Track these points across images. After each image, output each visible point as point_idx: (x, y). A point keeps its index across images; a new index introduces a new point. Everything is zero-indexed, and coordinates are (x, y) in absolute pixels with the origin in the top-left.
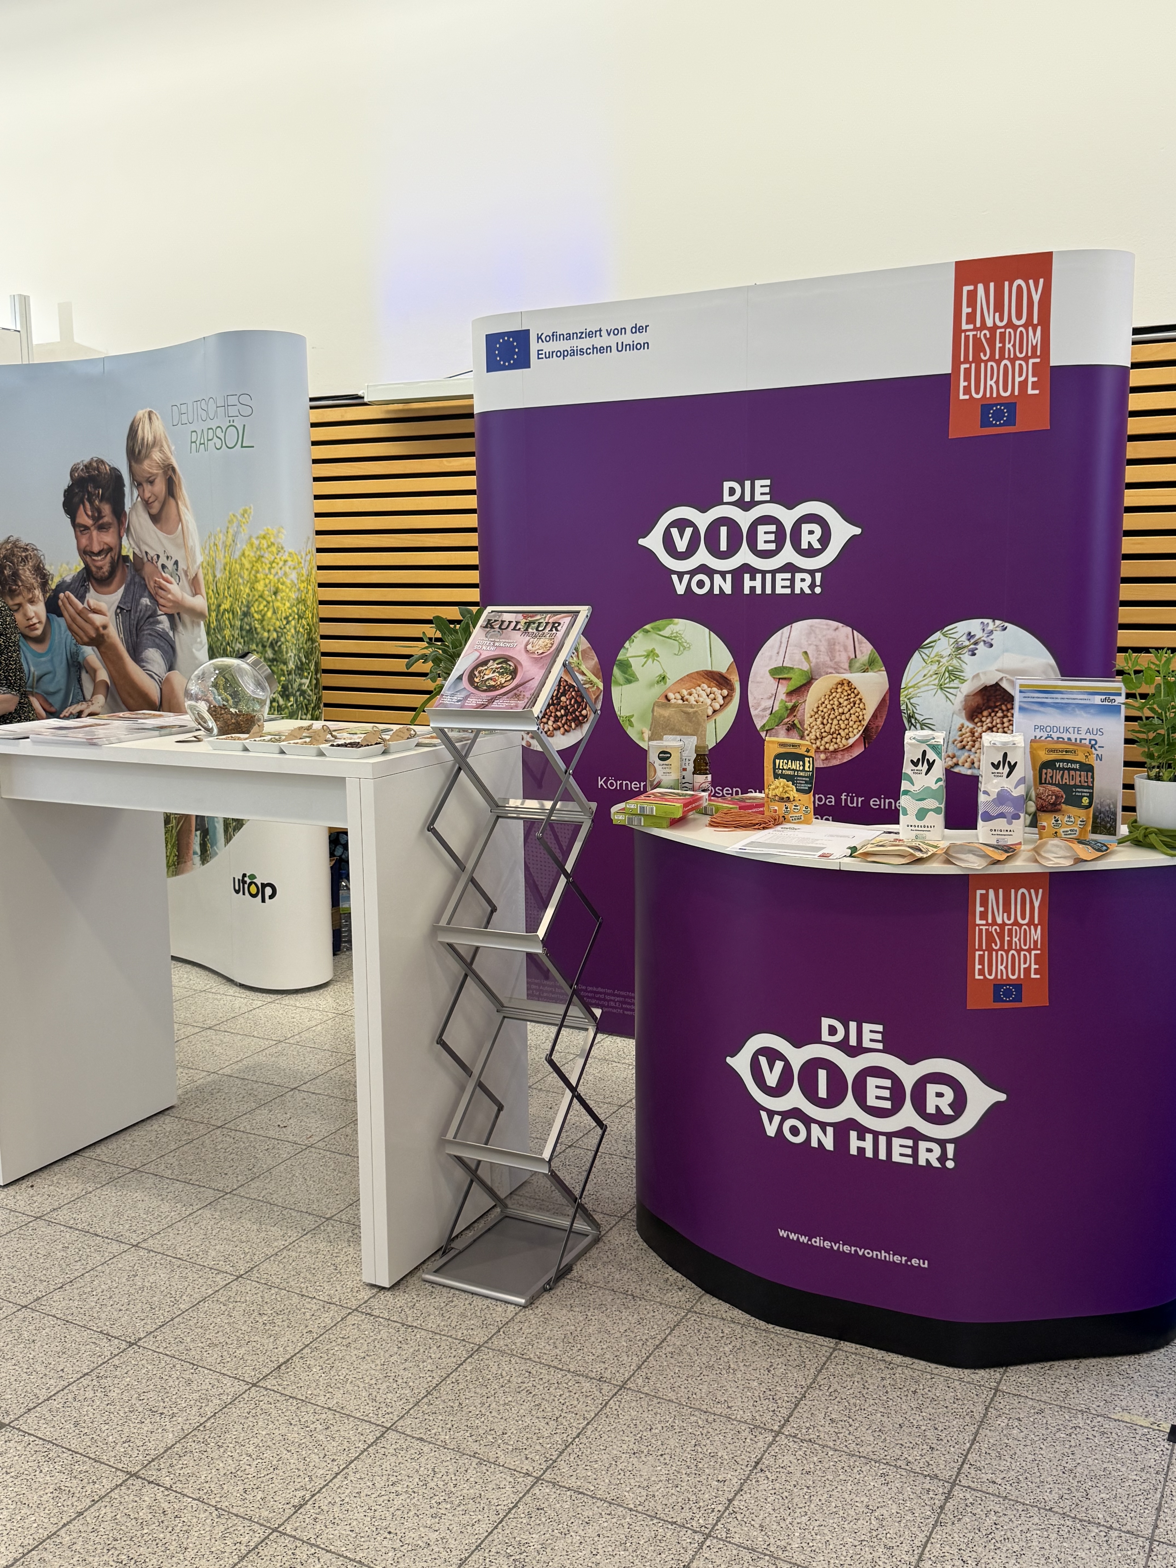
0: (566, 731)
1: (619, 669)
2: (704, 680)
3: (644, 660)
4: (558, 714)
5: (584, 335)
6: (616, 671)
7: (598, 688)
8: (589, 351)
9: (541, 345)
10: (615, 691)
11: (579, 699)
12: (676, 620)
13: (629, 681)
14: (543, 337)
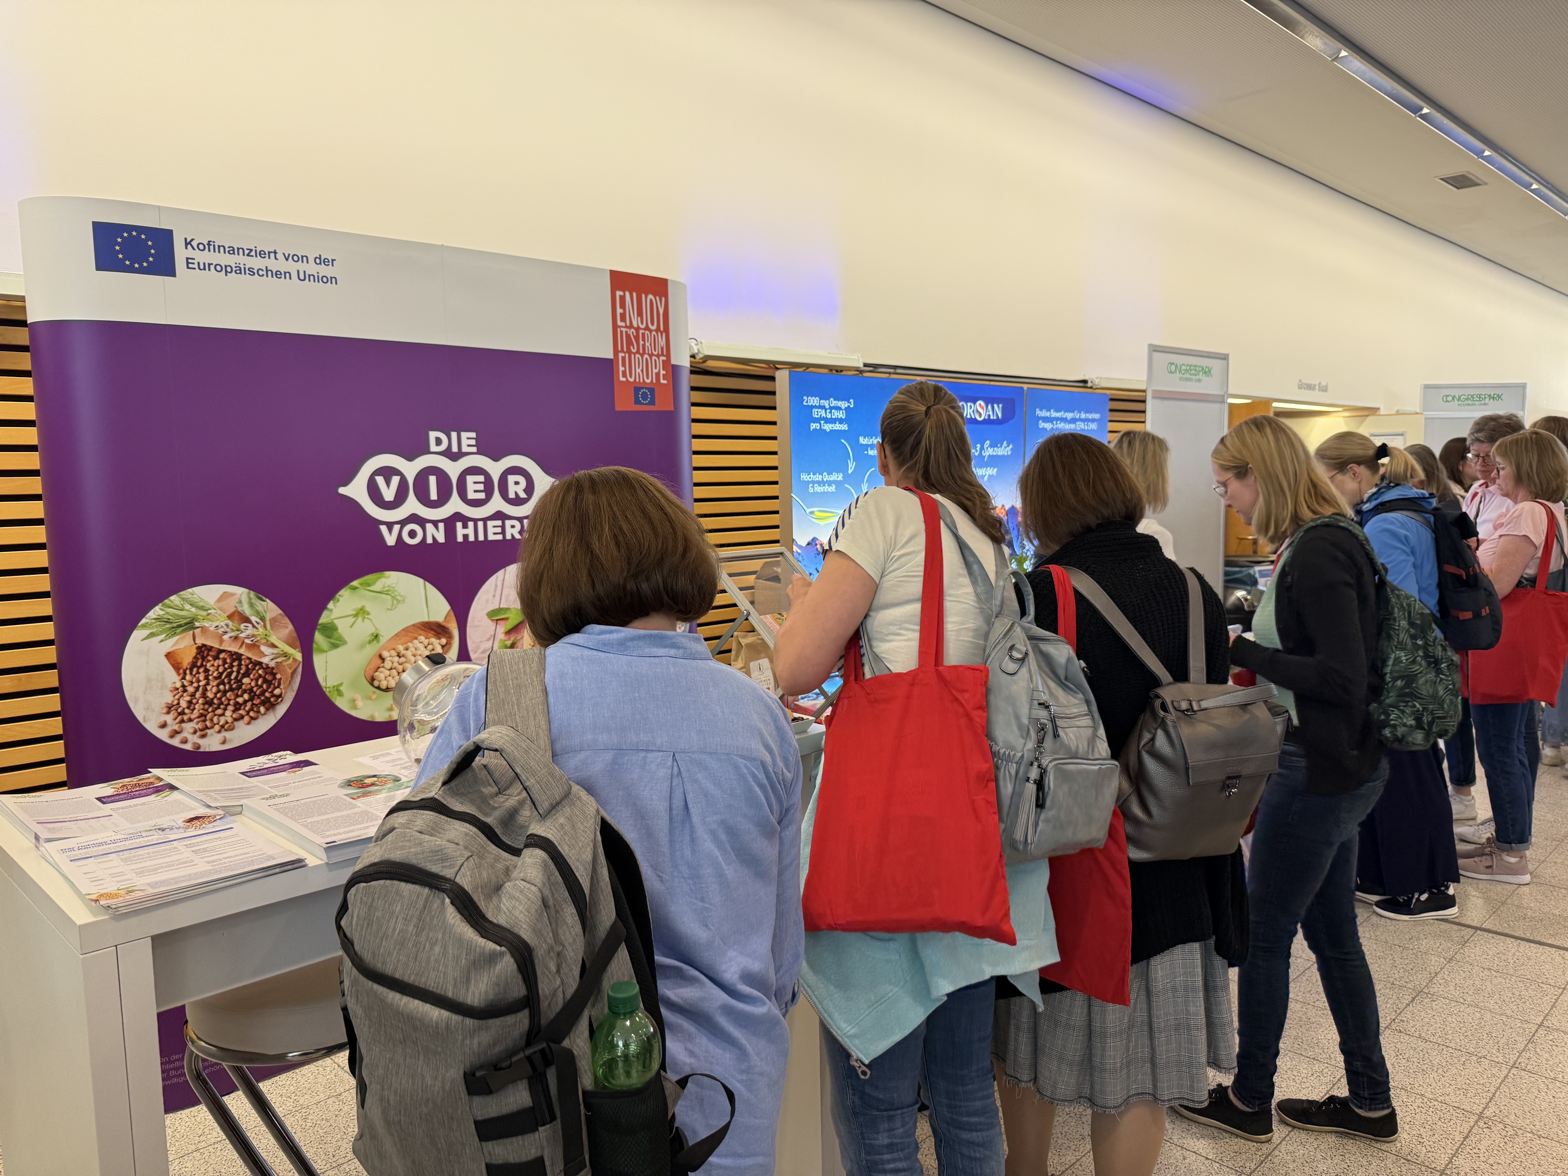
0: (252, 718)
1: (322, 634)
2: (421, 632)
3: (352, 620)
4: (240, 700)
5: (253, 253)
6: (318, 637)
7: (295, 660)
8: (261, 273)
9: (190, 252)
10: (318, 661)
11: (269, 677)
12: (387, 573)
13: (335, 646)
14: (194, 244)
